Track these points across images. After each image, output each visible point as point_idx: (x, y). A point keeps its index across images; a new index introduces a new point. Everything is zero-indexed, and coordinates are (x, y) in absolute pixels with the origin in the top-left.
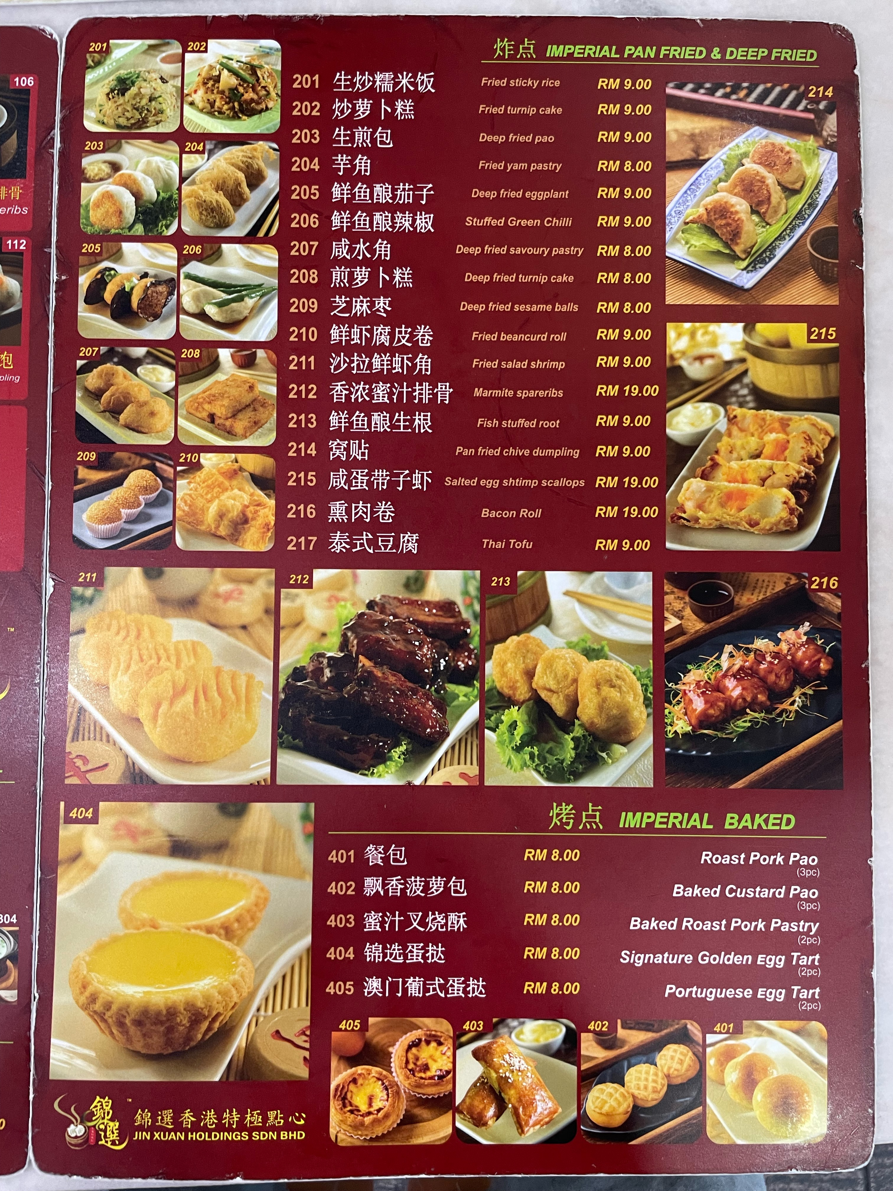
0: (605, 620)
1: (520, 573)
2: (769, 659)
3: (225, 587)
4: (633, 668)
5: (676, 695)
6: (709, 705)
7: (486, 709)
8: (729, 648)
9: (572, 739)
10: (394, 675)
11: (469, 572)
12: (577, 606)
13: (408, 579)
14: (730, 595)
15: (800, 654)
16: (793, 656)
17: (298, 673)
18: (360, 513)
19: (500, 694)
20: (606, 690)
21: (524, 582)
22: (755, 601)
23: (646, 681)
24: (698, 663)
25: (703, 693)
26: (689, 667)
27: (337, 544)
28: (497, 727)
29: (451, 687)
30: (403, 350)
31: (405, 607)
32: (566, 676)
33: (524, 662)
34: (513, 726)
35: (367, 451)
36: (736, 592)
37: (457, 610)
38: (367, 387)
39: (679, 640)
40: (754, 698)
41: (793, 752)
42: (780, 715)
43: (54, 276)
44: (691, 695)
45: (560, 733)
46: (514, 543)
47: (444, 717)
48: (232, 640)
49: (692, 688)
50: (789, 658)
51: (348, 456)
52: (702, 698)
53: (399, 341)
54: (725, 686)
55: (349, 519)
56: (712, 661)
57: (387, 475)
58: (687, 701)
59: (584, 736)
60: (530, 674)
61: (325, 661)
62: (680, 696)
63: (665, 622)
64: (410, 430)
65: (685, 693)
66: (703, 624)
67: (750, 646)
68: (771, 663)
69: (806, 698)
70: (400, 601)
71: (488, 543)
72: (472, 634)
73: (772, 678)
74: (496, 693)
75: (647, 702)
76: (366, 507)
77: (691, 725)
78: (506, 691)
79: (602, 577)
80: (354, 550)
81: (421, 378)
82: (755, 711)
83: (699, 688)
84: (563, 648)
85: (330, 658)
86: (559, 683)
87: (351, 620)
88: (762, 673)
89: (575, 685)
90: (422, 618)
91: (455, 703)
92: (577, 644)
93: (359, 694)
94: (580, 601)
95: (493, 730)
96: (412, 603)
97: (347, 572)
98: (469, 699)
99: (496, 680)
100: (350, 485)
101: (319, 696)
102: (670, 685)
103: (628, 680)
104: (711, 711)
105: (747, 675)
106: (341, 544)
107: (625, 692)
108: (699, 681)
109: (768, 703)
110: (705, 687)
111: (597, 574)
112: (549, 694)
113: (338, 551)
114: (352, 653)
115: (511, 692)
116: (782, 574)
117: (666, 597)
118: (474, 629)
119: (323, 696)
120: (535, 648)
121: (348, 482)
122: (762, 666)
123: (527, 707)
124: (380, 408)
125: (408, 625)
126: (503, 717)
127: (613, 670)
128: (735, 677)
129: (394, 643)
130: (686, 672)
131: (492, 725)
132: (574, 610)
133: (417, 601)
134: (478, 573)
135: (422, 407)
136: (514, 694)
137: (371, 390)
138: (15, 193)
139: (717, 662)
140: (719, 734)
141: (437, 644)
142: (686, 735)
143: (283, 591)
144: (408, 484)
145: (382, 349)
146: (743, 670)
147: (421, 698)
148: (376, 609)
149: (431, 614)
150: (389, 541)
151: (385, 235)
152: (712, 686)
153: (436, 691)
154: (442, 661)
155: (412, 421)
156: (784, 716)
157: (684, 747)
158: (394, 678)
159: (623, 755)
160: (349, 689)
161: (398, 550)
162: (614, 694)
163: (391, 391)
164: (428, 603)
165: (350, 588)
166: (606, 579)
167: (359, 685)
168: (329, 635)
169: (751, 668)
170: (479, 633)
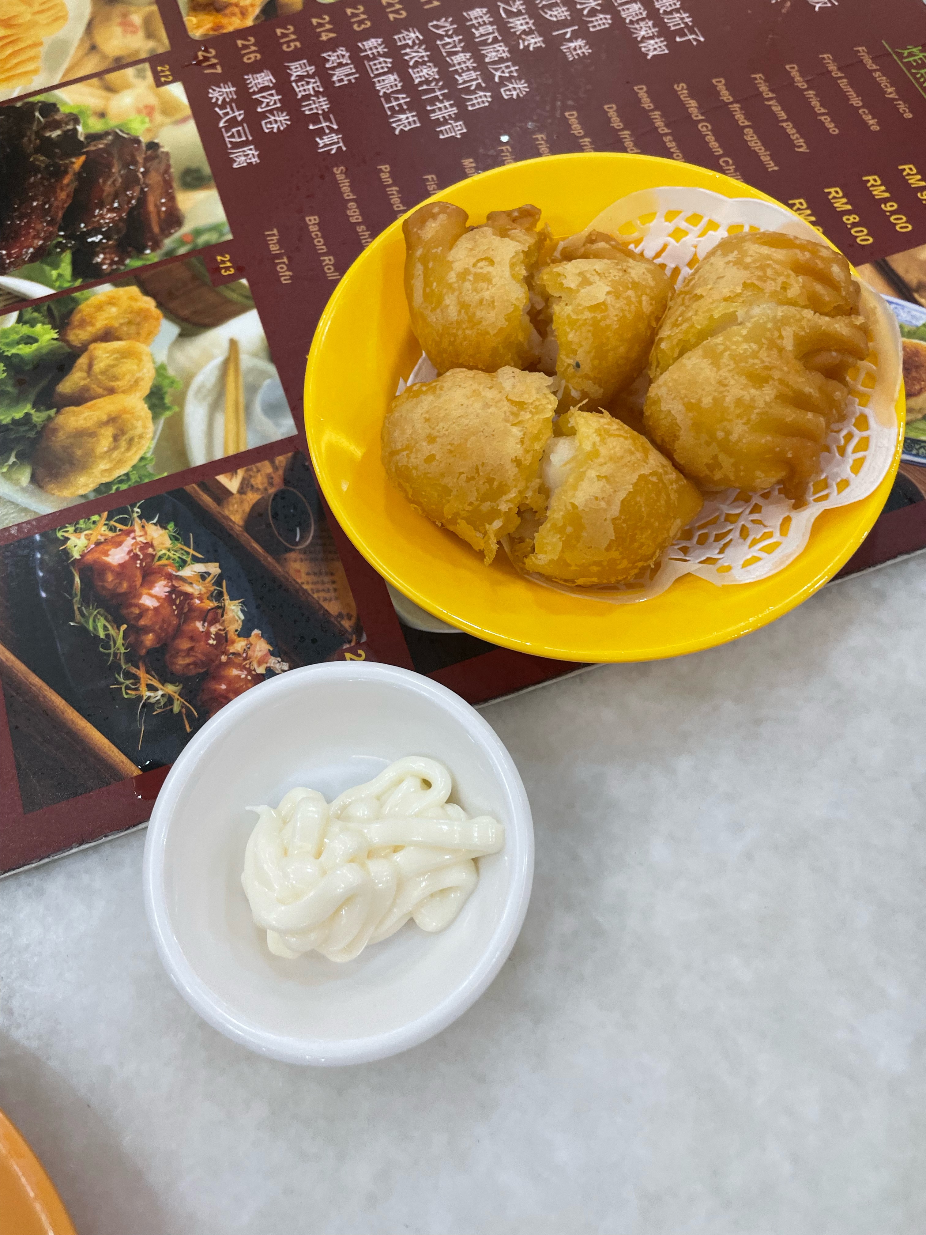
0: (210, 399)
1: (244, 281)
2: (213, 630)
3: (137, 19)
4: (149, 455)
5: (123, 522)
6: (118, 569)
7: (47, 303)
8: (214, 569)
9: (27, 414)
10: (68, 196)
11: (227, 228)
12: (219, 360)
13: (198, 170)
14: (297, 544)
15: (235, 672)
16: (229, 663)
17: (49, 109)
18: (265, 100)
19: (71, 312)
20: (108, 433)
21: (233, 291)
22: (299, 581)
23: (134, 478)
24: (180, 536)
25: (136, 556)
26: (171, 526)
27: (219, 92)
28: (25, 323)
29: (66, 259)
30: (488, 77)
31: (159, 178)
32: (115, 378)
33: (122, 324)
34: (30, 340)
35: (346, 82)
36: (304, 551)
37: (172, 231)
38: (426, 59)
39: (207, 500)
40: (146, 630)
41: (72, 715)
42: (128, 675)
44: (129, 542)
45: (32, 397)
46: (284, 263)
47: (25, 262)
48: (76, 42)
49: (139, 539)
50: (224, 658)
51: (333, 68)
52: (127, 558)
53: (496, 70)
54: (155, 582)
55: (254, 93)
56: (188, 553)
57: (323, 110)
58: (118, 539)
59: (35, 426)
60: (107, 336)
61: (70, 127)
62: (124, 528)
63: (229, 474)
64: (389, 113)
65: (128, 533)
66: (241, 523)
67: (226, 597)
68: (208, 634)
69: (165, 705)
70: (167, 170)
71: (273, 235)
72: (144, 257)
73: (184, 644)
74: (71, 307)
75: (103, 489)
76: (275, 103)
77: (83, 555)
78: (76, 318)
79: (270, 376)
80: (217, 109)
81: (460, 104)
82: (125, 638)
83: (141, 549)
84: (154, 363)
85: (75, 131)
86: (103, 373)
87: (128, 134)
88: (187, 628)
89: (105, 393)
90: (151, 200)
91: (47, 268)
92: (165, 377)
93: (36, 170)
94: (226, 363)
95: (20, 320)
96: (167, 185)
97: (188, 111)
98: (57, 280)
99: (89, 302)
100: (296, 81)
101: (25, 135)
102: (136, 509)
103: (129, 454)
104: (110, 577)
105: (180, 607)
106: (220, 95)
107: (110, 455)
108: (152, 546)
109: (143, 652)
110: (146, 555)
111: (272, 369)
112: (85, 367)
113: (211, 96)
114: (86, 147)
115: (76, 323)
116: (353, 604)
117: (266, 463)
118: (151, 256)
119: (25, 140)
120: (144, 332)
121: (300, 78)
122: (199, 625)
123: (60, 347)
124: (406, 79)
125: (137, 189)
126: (39, 326)
127: (139, 430)
128: (170, 593)
129: (109, 183)
130: (162, 524)
131: (27, 316)
132: (211, 357)
133: (171, 187)
134: (230, 237)
135: (423, 115)
136: (74, 328)
137: (424, 63)
139: (189, 560)
140: (77, 599)
141: (121, 224)
142: (66, 553)
143: (147, 65)
144: (321, 133)
145: (479, 58)
146: (185, 600)
147: (45, 232)
148: (149, 152)
149: (158, 207)
150: (240, 136)
151: (618, 19)
152: (149, 566)
153: (59, 244)
154: (100, 237)
155: (402, 111)
156: (128, 682)
157: (46, 557)
158: (64, 197)
159: (17, 483)
160: (41, 160)
161: (231, 149)
162: (105, 442)
163: (431, 82)
164: (171, 199)
165: (166, 120)
166: (268, 382)
167: (47, 167)
168: (103, 120)
169: (192, 609)
170: (149, 263)
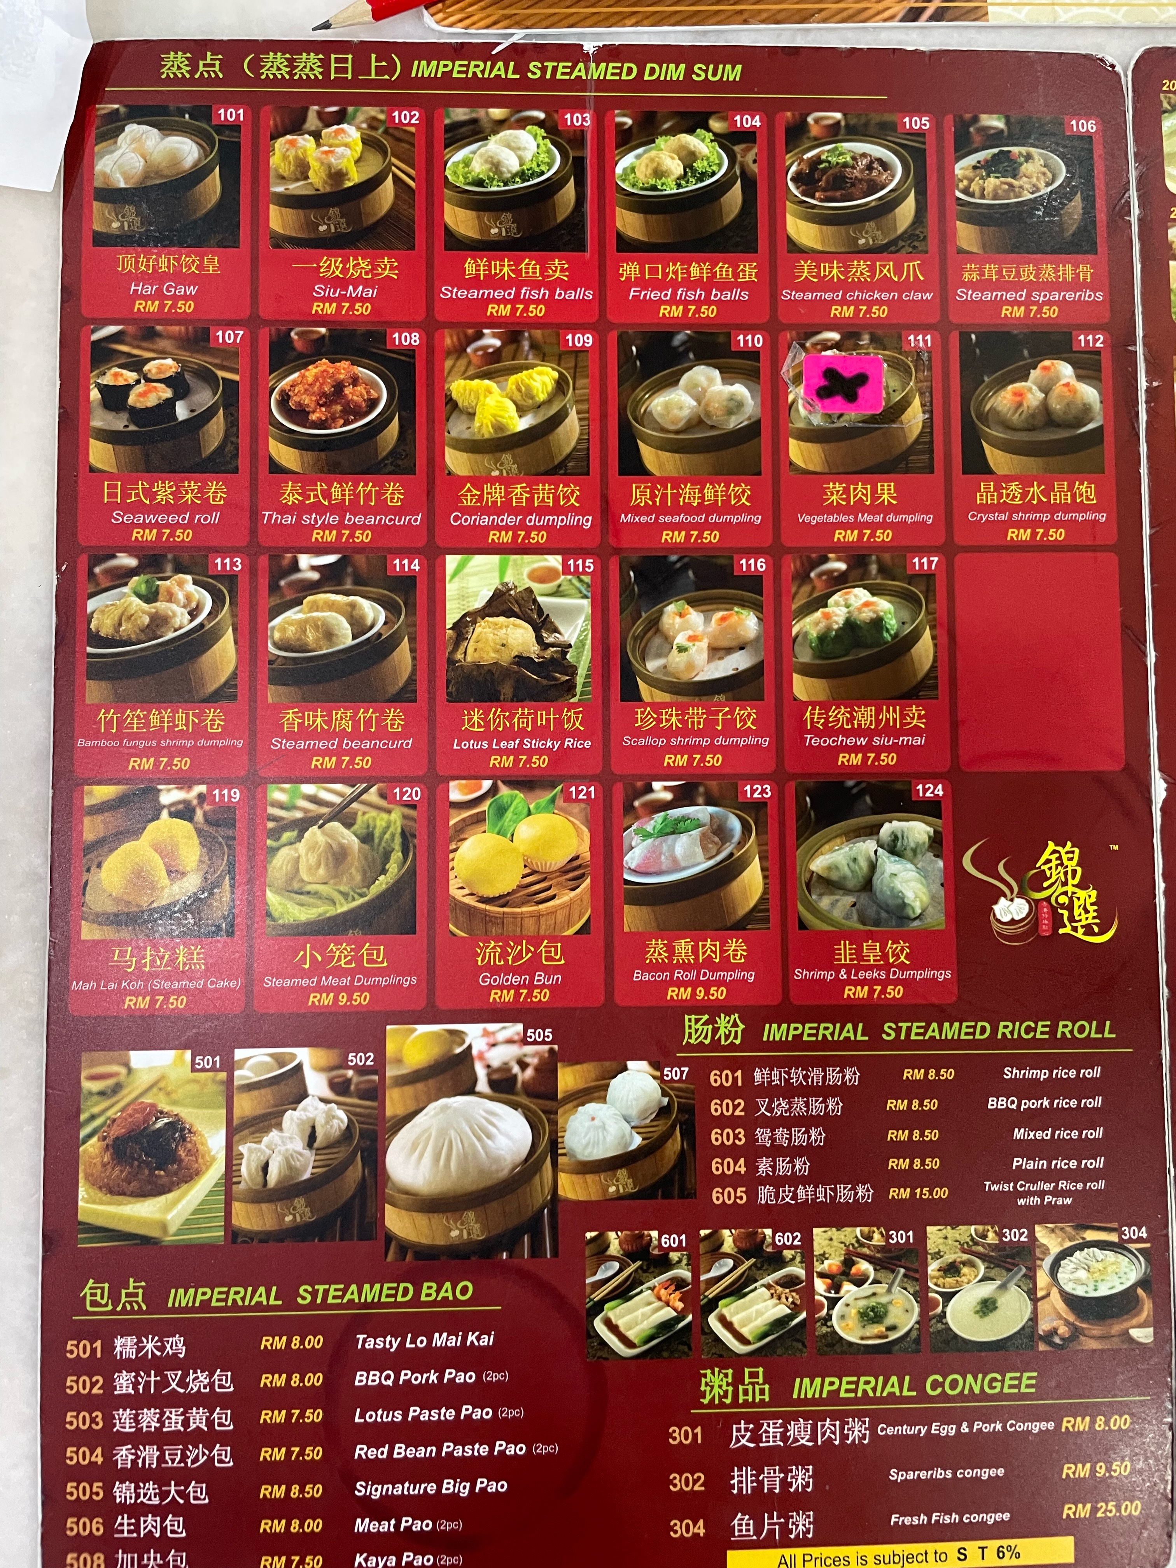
43: (1143, 383)
138: (1085, 273)
